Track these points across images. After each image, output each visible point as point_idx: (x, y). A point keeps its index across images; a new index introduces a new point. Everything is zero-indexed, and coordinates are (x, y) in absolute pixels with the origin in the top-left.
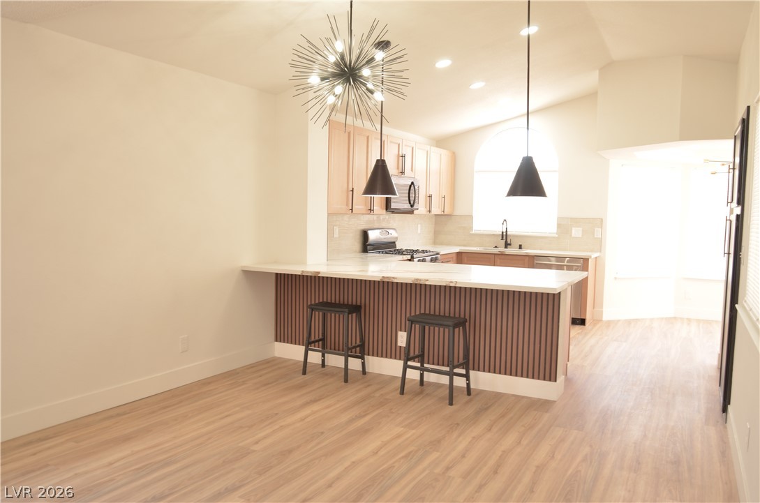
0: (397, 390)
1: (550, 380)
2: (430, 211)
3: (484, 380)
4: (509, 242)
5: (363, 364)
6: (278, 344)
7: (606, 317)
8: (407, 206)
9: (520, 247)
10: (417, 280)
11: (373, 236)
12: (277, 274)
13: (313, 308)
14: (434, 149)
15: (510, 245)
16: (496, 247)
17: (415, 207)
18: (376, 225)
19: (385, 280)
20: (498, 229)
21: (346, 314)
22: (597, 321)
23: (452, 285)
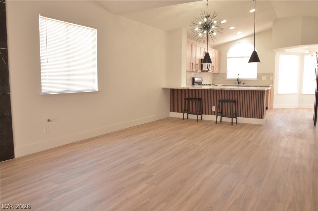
0: (214, 122)
1: (261, 118)
2: (213, 71)
3: (241, 120)
4: (240, 82)
5: (201, 117)
6: (171, 113)
7: (274, 108)
8: (207, 69)
9: (244, 84)
10: (221, 88)
11: (196, 79)
12: (171, 89)
13: (185, 99)
14: (214, 50)
15: (240, 83)
16: (235, 84)
17: (209, 70)
18: (196, 76)
19: (211, 89)
20: (236, 78)
21: (197, 101)
22: (272, 108)
23: (232, 89)
